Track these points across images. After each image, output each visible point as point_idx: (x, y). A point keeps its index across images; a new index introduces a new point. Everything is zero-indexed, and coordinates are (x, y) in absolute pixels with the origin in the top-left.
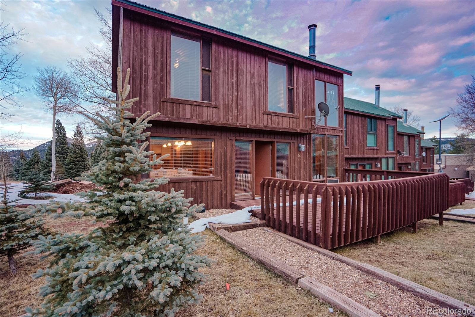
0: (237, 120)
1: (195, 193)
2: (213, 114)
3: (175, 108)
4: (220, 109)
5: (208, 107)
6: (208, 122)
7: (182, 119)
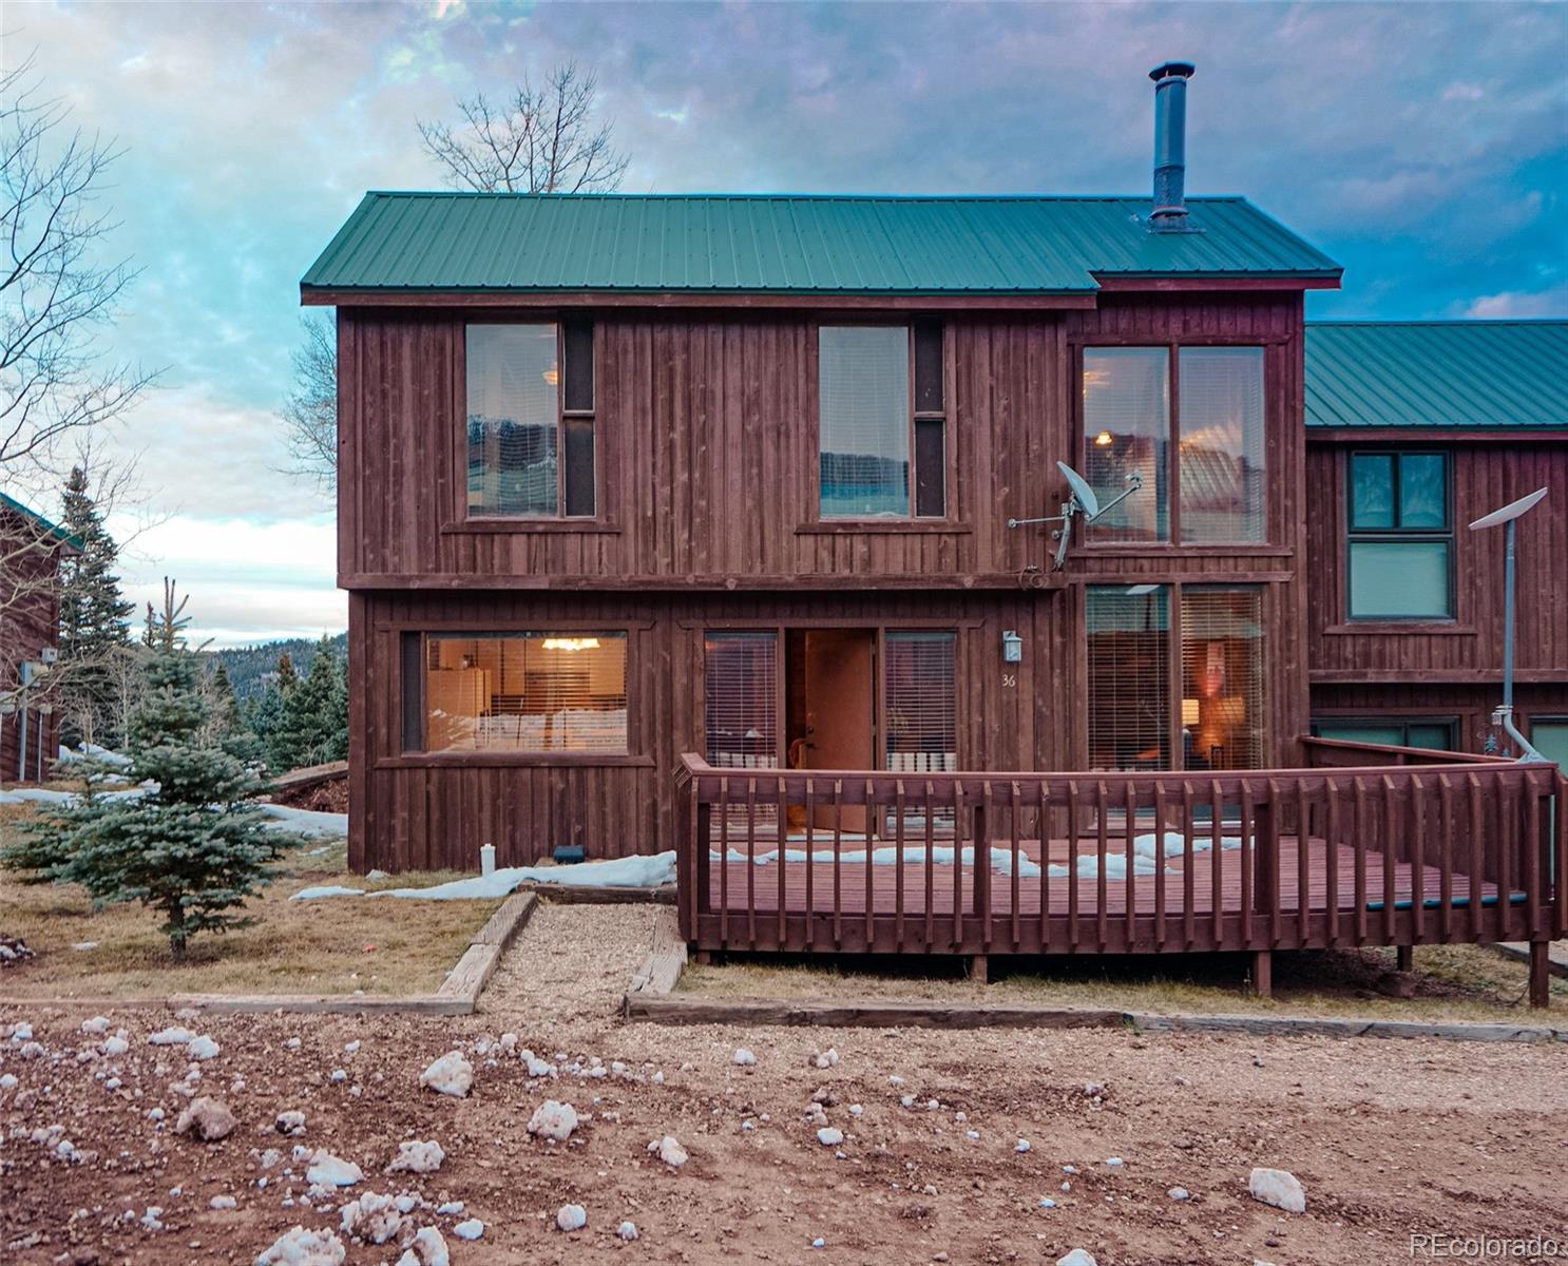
0: (689, 565)
1: (562, 803)
2: (600, 553)
3: (479, 547)
4: (626, 535)
5: (582, 533)
6: (584, 582)
7: (499, 579)
